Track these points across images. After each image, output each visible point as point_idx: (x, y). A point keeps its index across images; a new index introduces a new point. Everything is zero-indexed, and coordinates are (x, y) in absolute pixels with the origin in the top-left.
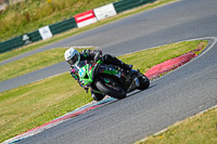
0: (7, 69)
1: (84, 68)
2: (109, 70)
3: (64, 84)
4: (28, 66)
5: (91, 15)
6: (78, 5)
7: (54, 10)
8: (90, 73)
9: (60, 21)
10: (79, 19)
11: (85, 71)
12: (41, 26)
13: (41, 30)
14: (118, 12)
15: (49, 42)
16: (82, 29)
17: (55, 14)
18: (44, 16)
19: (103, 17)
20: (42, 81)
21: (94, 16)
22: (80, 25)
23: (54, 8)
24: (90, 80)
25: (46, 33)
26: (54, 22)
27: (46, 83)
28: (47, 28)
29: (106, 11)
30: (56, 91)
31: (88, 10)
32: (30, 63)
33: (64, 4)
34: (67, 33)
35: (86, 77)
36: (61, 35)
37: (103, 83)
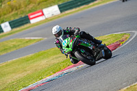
1: (66, 40)
2: (85, 43)
3: (20, 66)
5: (40, 14)
6: (31, 6)
7: (12, 10)
8: (71, 44)
9: (17, 18)
10: (31, 17)
11: (67, 42)
12: (3, 22)
13: (3, 25)
14: (61, 11)
15: (9, 34)
16: (34, 25)
17: (13, 13)
18: (5, 14)
19: (50, 16)
21: (43, 14)
22: (32, 21)
23: (13, 8)
24: (70, 49)
25: (6, 27)
26: (12, 19)
27: (7, 65)
28: (7, 24)
29: (52, 11)
30: (14, 72)
31: (38, 10)
33: (20, 5)
34: (22, 27)
35: (68, 47)
36: (18, 29)
37: (80, 53)
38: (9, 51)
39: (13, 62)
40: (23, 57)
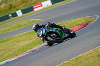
3: (28, 37)
4: (11, 28)
6: (34, 1)
13: (17, 12)
20: (17, 35)
21: (42, 6)
22: (35, 10)
23: (23, 2)
26: (23, 8)
27: (20, 36)
28: (20, 11)
30: (24, 40)
31: (39, 3)
32: (12, 27)
38: (21, 28)
39: (24, 34)
40: (30, 31)
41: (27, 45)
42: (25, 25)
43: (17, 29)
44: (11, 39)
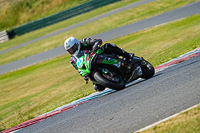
0: (117, 18)
2: (108, 60)
4: (136, 15)
8: (88, 64)
20: (148, 30)
24: (88, 71)
32: (138, 13)
35: (84, 68)
37: (101, 74)
38: (156, 15)
39: (161, 28)
40: (173, 22)
41: (168, 51)
42: (163, 8)
43: (147, 18)
44: (135, 37)
